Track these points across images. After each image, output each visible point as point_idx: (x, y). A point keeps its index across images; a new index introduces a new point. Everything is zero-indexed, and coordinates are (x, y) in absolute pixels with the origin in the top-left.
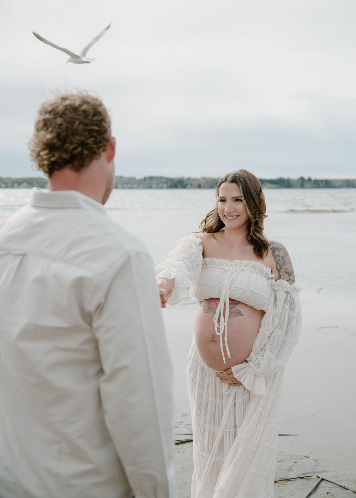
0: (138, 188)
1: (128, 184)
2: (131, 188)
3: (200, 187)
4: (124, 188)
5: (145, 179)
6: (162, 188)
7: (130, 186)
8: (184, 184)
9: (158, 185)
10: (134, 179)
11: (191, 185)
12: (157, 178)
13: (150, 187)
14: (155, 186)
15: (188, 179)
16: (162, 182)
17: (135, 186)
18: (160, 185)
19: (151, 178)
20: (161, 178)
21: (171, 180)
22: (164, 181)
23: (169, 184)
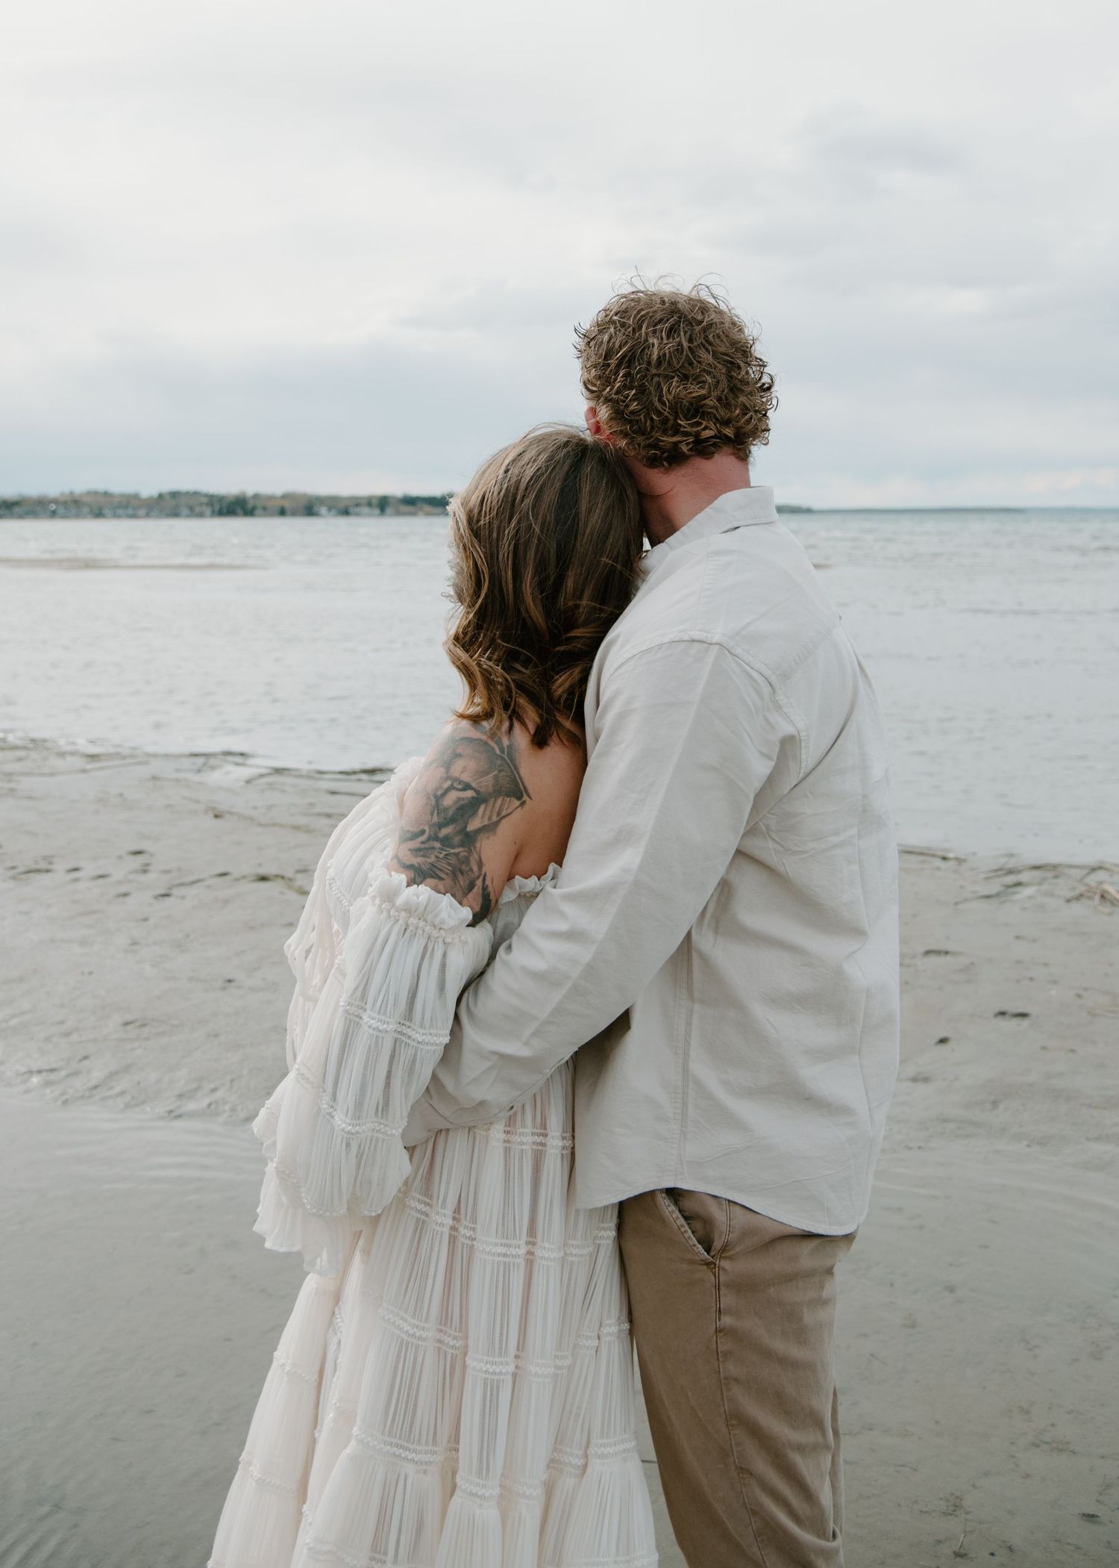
0: (148, 515)
1: (126, 507)
2: (133, 516)
3: (282, 512)
4: (116, 516)
5: (161, 496)
6: (201, 515)
7: (130, 511)
8: (250, 506)
9: (191, 509)
10: (136, 497)
11: (265, 509)
12: (187, 493)
13: (175, 514)
14: (186, 511)
15: (256, 496)
16: (201, 504)
17: (142, 512)
18: (197, 510)
19: (175, 495)
20: (196, 494)
21: (221, 499)
22: (204, 500)
23: (217, 508)
